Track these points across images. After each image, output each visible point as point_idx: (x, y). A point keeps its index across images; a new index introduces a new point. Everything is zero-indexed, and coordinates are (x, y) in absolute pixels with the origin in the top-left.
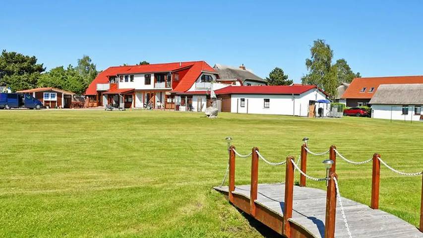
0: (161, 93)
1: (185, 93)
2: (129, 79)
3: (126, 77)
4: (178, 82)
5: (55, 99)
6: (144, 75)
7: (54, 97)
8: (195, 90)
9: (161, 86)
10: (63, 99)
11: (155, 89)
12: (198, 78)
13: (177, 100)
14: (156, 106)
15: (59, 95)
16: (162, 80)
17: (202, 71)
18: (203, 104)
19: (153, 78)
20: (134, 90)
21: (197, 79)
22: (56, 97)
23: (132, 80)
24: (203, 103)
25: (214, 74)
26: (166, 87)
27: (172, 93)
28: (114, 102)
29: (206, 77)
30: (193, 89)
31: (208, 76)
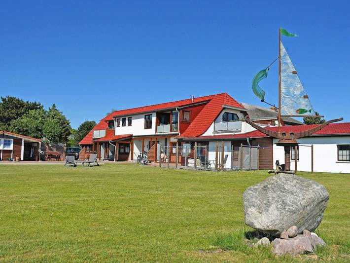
0: (166, 139)
1: (198, 138)
2: (127, 122)
3: (124, 120)
4: (189, 123)
5: (11, 148)
6: (144, 116)
7: (9, 145)
8: (213, 135)
9: (165, 129)
10: (23, 147)
11: (157, 134)
12: (218, 115)
13: (186, 149)
14: (158, 158)
15: (17, 142)
16: (167, 122)
17: (223, 106)
18: (227, 156)
19: (154, 119)
20: (132, 136)
21: (217, 117)
22: (12, 145)
23: (130, 124)
24: (225, 153)
25: (242, 112)
26: (171, 131)
27: (179, 139)
28: (110, 152)
29: (230, 116)
30: (210, 132)
31: (233, 114)
